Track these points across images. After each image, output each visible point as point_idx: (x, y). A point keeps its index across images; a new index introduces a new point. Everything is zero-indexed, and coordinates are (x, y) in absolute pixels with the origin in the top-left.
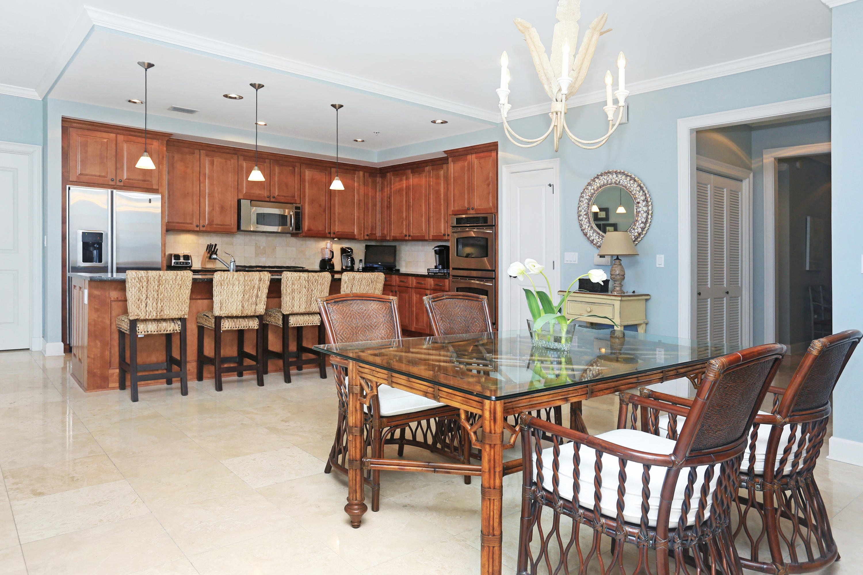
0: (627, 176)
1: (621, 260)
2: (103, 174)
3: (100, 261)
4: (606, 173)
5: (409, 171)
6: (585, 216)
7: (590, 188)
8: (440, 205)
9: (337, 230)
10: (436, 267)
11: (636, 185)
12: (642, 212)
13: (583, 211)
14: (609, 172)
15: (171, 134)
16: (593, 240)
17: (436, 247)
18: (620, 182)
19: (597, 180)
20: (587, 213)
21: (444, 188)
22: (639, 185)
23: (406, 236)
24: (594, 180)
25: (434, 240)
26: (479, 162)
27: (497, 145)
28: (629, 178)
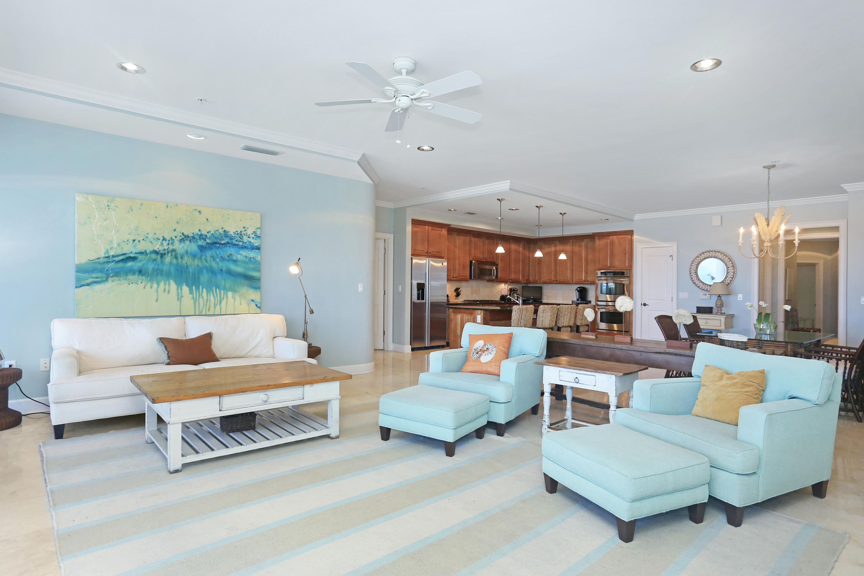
0: (722, 253)
1: (721, 297)
2: (423, 250)
3: (423, 299)
4: (709, 251)
5: (557, 242)
6: (694, 274)
7: (698, 259)
8: (582, 263)
9: (512, 278)
10: (578, 300)
11: (727, 258)
12: (731, 272)
13: (693, 271)
14: (710, 251)
15: (450, 225)
16: (699, 286)
17: (578, 288)
18: (717, 256)
19: (702, 255)
20: (696, 272)
21: (585, 253)
22: (729, 259)
23: (554, 281)
24: (700, 255)
25: (576, 284)
26: (619, 241)
27: (633, 232)
28: (723, 255)
